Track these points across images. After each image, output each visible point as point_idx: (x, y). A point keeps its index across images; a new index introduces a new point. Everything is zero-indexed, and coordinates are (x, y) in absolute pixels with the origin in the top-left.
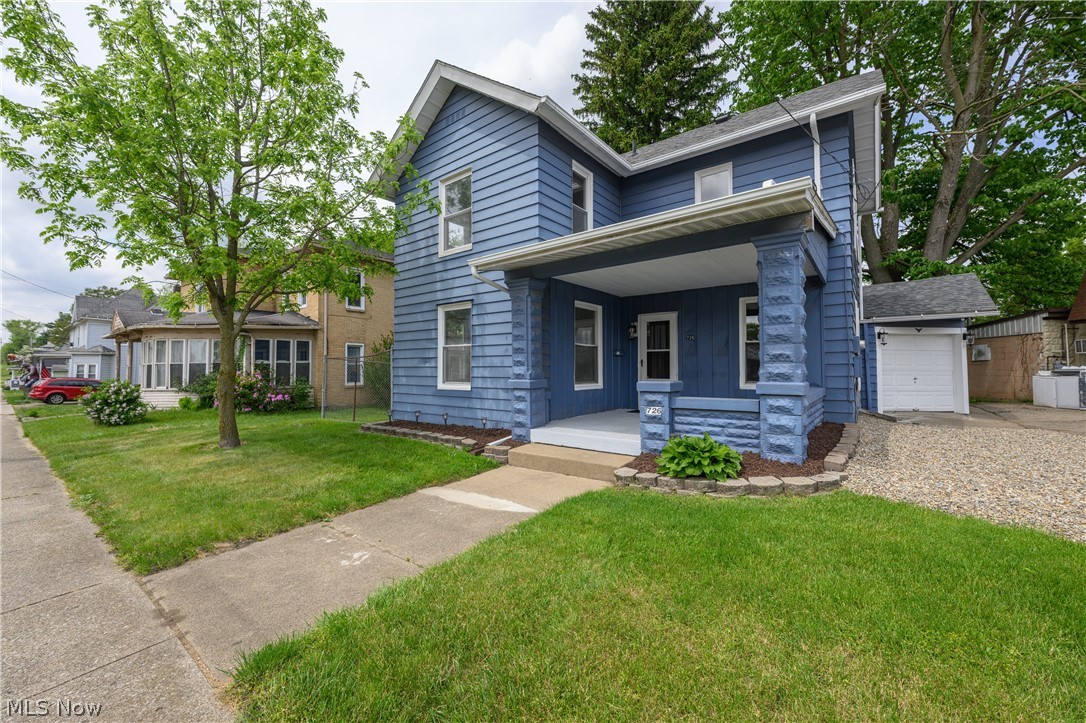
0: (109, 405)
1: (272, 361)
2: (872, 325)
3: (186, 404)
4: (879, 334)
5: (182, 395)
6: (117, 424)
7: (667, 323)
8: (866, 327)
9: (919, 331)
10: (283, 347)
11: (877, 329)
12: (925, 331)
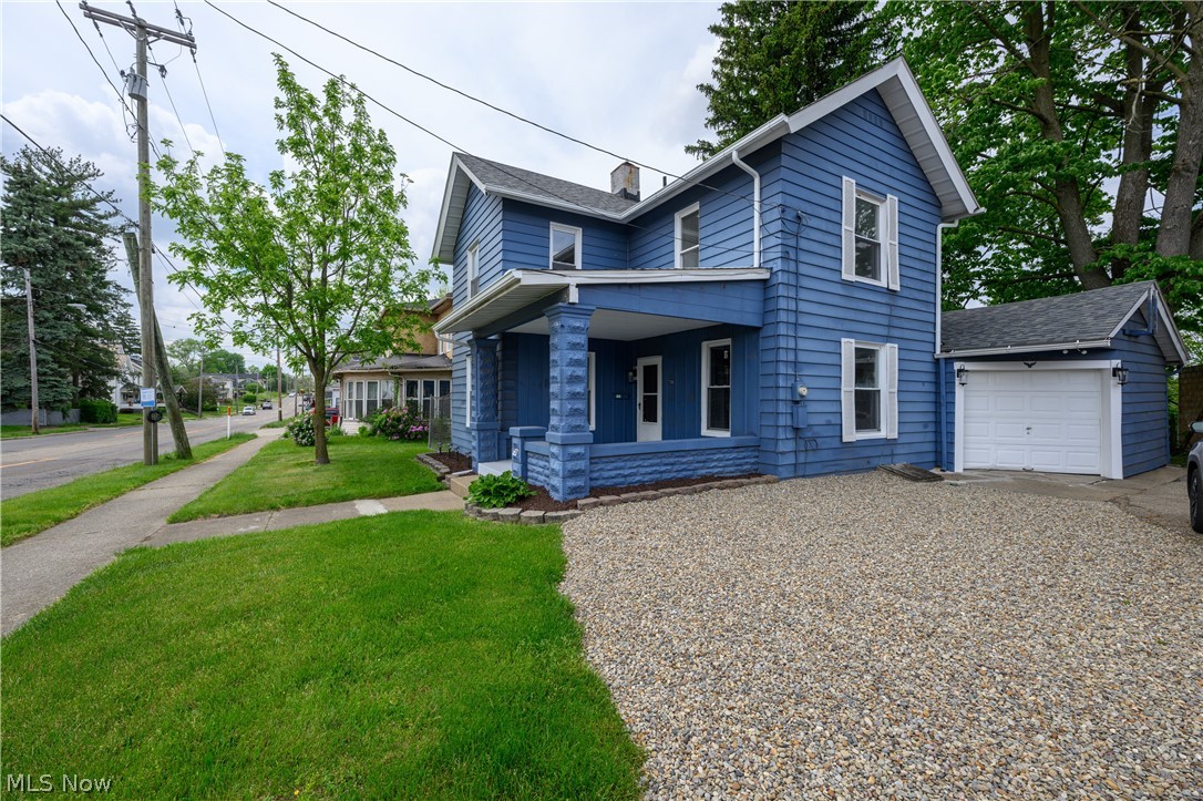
0: (302, 431)
1: (420, 397)
2: (950, 361)
3: (363, 430)
4: (960, 371)
5: (362, 424)
6: (306, 445)
7: (656, 366)
8: (942, 364)
9: (1030, 366)
10: (429, 387)
11: (957, 365)
12: (1040, 365)
